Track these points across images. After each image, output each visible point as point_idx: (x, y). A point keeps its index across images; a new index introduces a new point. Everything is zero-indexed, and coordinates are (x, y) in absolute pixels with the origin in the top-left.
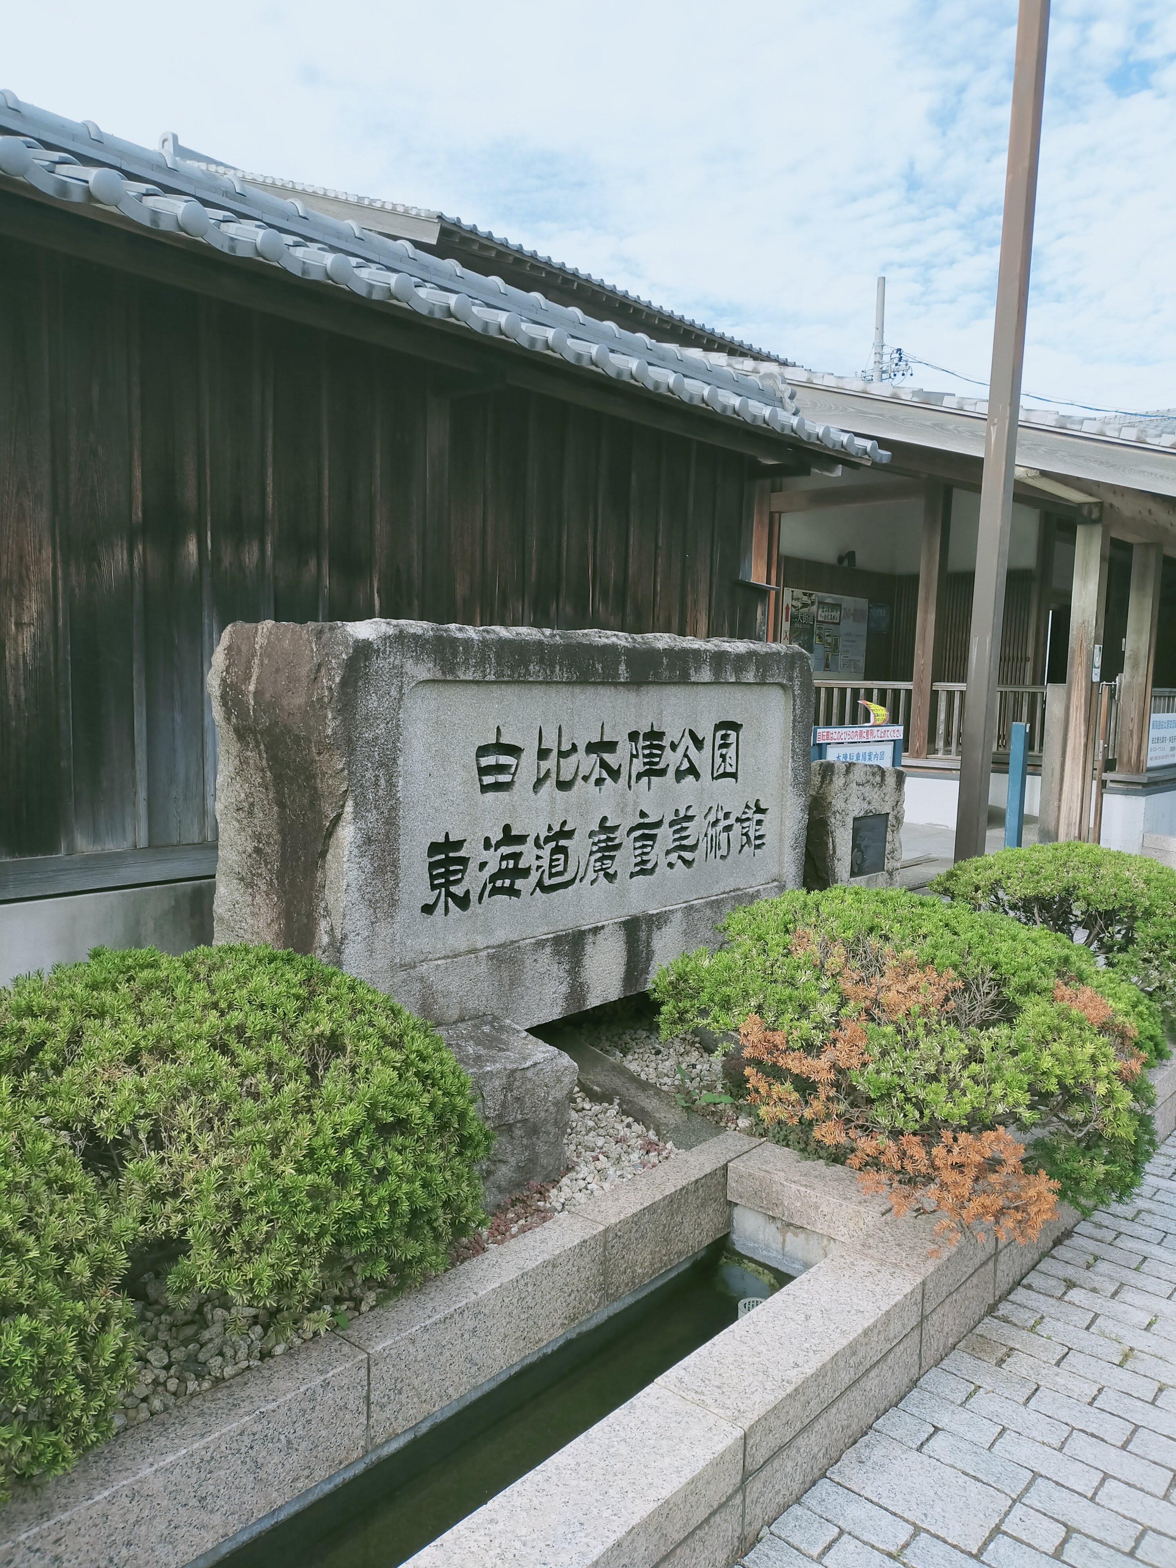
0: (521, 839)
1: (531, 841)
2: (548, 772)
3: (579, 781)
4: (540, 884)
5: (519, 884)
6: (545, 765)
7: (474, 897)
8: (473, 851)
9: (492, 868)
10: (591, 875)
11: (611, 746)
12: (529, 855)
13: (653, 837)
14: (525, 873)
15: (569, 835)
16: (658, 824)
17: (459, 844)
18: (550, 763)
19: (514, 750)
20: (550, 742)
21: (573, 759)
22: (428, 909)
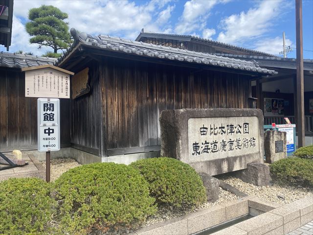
1: (210, 143)
2: (212, 132)
3: (218, 134)
4: (212, 151)
5: (208, 151)
7: (201, 153)
8: (200, 145)
9: (204, 148)
10: (221, 150)
11: (224, 128)
12: (210, 146)
13: (233, 144)
14: (210, 149)
15: (217, 143)
16: (234, 141)
19: (206, 128)
20: (212, 127)
21: (217, 130)
22: (193, 154)
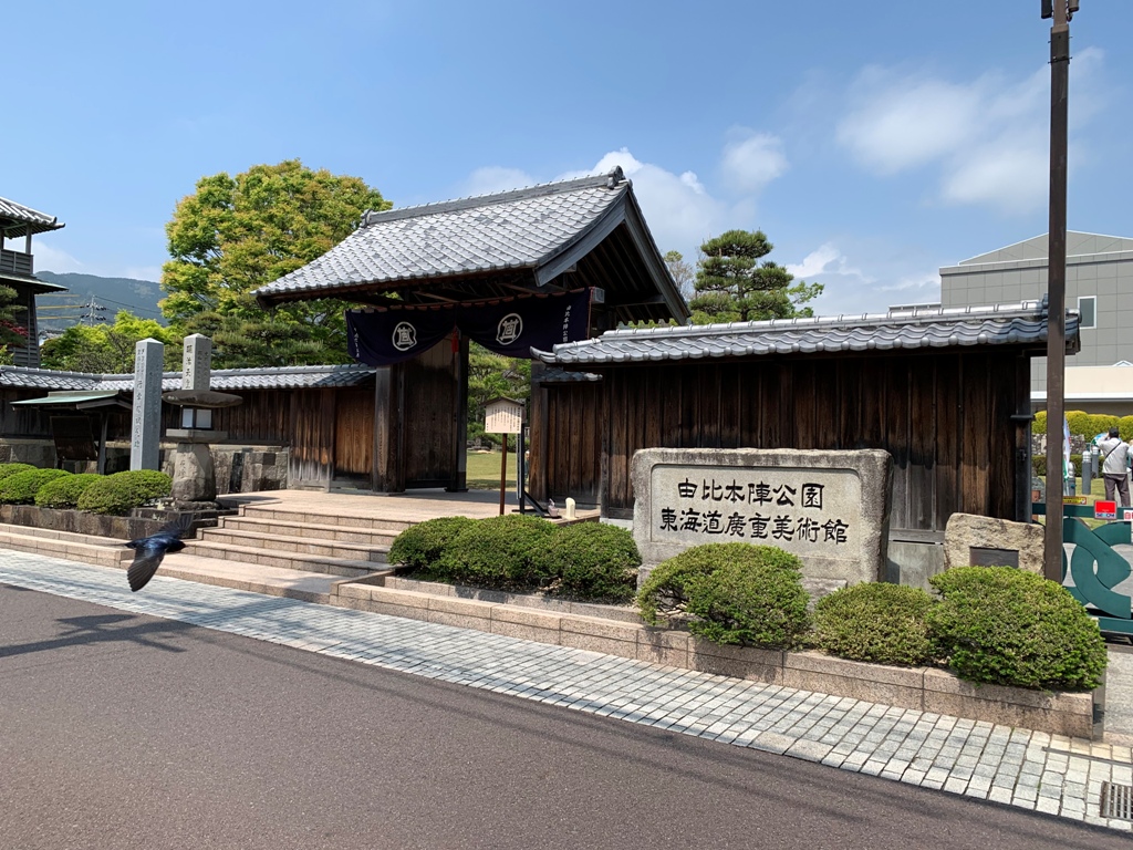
0: (698, 514)
1: (701, 515)
2: (708, 495)
3: (723, 499)
4: (706, 529)
5: (697, 528)
6: (707, 492)
7: (679, 528)
8: (678, 513)
9: (686, 520)
10: (730, 532)
11: (740, 488)
12: (700, 519)
13: (765, 525)
14: (700, 525)
15: (720, 516)
16: (768, 520)
17: (673, 511)
18: (710, 491)
19: (695, 486)
20: (709, 484)
21: (719, 492)
22: (663, 528)
